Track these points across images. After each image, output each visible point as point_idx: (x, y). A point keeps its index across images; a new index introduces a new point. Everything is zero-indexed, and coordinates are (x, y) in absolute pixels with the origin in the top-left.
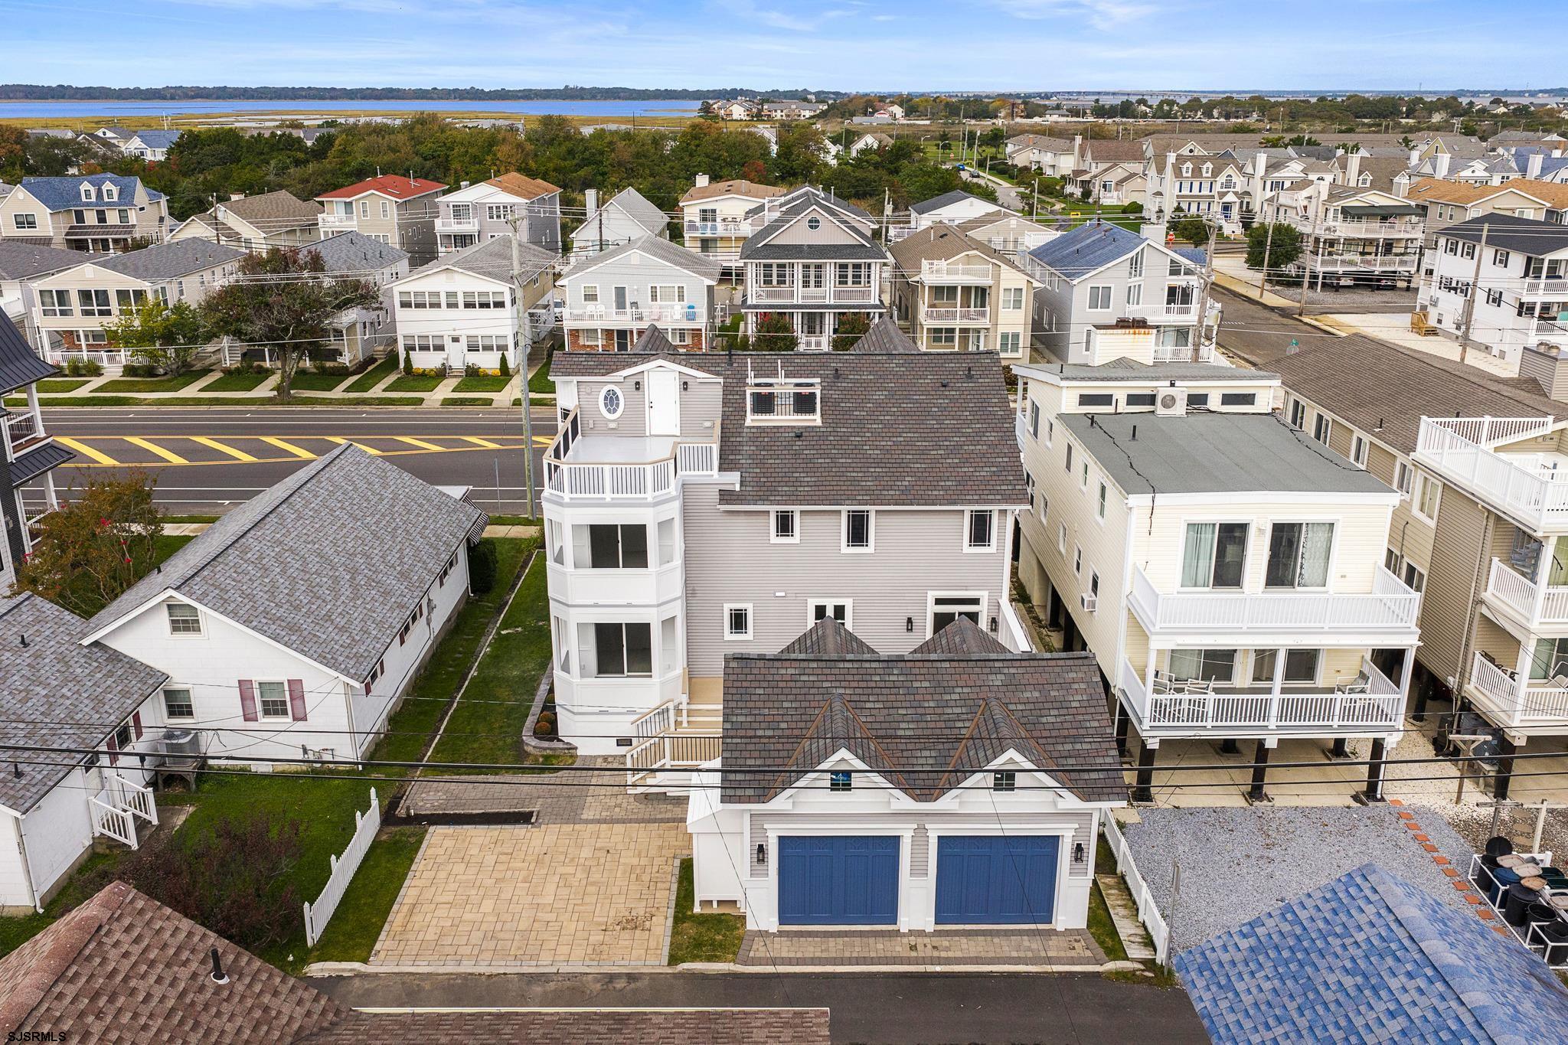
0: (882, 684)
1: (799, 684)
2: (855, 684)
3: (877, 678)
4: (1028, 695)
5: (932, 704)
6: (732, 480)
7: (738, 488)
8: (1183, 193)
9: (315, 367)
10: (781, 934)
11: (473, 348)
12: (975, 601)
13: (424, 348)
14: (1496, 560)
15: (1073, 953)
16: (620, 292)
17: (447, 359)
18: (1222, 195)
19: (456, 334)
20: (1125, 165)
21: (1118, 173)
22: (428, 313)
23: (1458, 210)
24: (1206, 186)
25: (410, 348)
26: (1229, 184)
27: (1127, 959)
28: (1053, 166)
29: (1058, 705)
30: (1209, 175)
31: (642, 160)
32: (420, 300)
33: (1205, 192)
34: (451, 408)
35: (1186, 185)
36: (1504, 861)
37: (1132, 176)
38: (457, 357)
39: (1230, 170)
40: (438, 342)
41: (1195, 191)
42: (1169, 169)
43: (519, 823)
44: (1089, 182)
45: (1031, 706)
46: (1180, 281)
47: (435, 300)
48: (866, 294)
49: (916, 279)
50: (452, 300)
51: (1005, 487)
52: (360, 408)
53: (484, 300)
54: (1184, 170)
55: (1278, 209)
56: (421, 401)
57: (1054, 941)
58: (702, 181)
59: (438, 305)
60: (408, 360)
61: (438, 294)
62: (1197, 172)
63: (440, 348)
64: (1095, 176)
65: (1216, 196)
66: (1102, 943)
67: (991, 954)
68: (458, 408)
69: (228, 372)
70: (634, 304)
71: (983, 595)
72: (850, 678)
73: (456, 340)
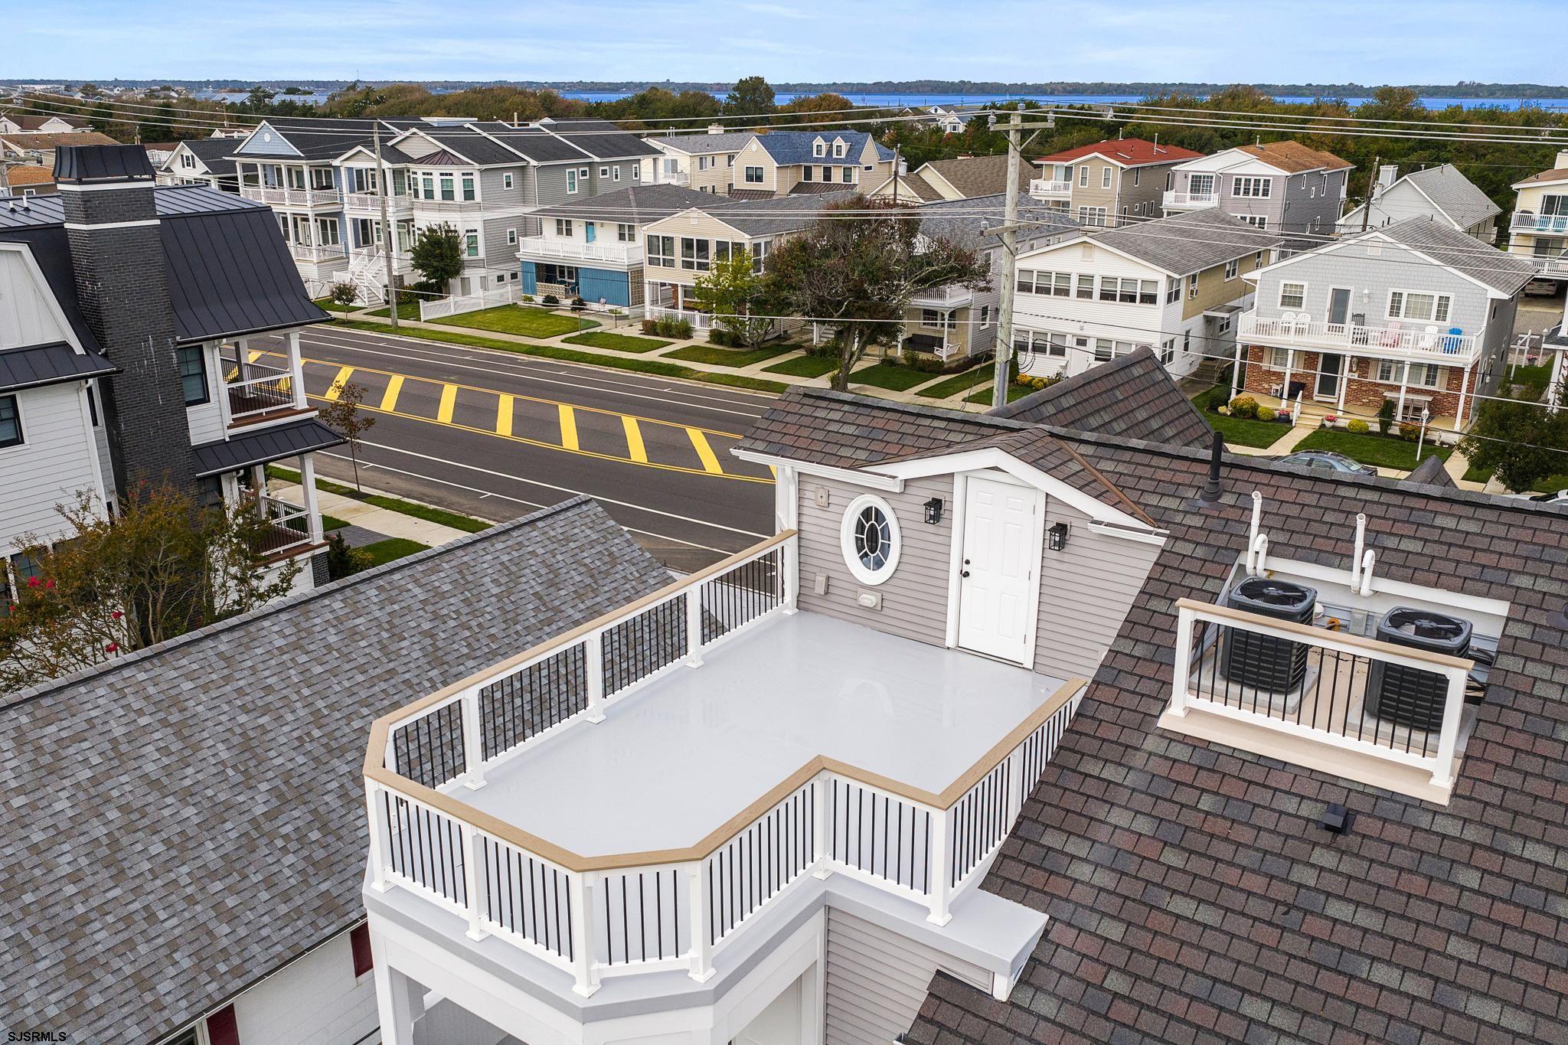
7: (1002, 989)
9: (906, 358)
11: (1102, 357)
13: (1039, 349)
16: (1340, 298)
17: (1065, 367)
19: (1083, 334)
25: (1021, 347)
32: (1043, 283)
38: (1079, 366)
40: (1058, 343)
47: (1062, 285)
50: (1085, 287)
53: (1129, 290)
58: (1563, 161)
59: (1066, 293)
60: (1014, 365)
61: (1066, 277)
63: (1059, 351)
69: (811, 351)
70: (1359, 318)
73: (1082, 342)
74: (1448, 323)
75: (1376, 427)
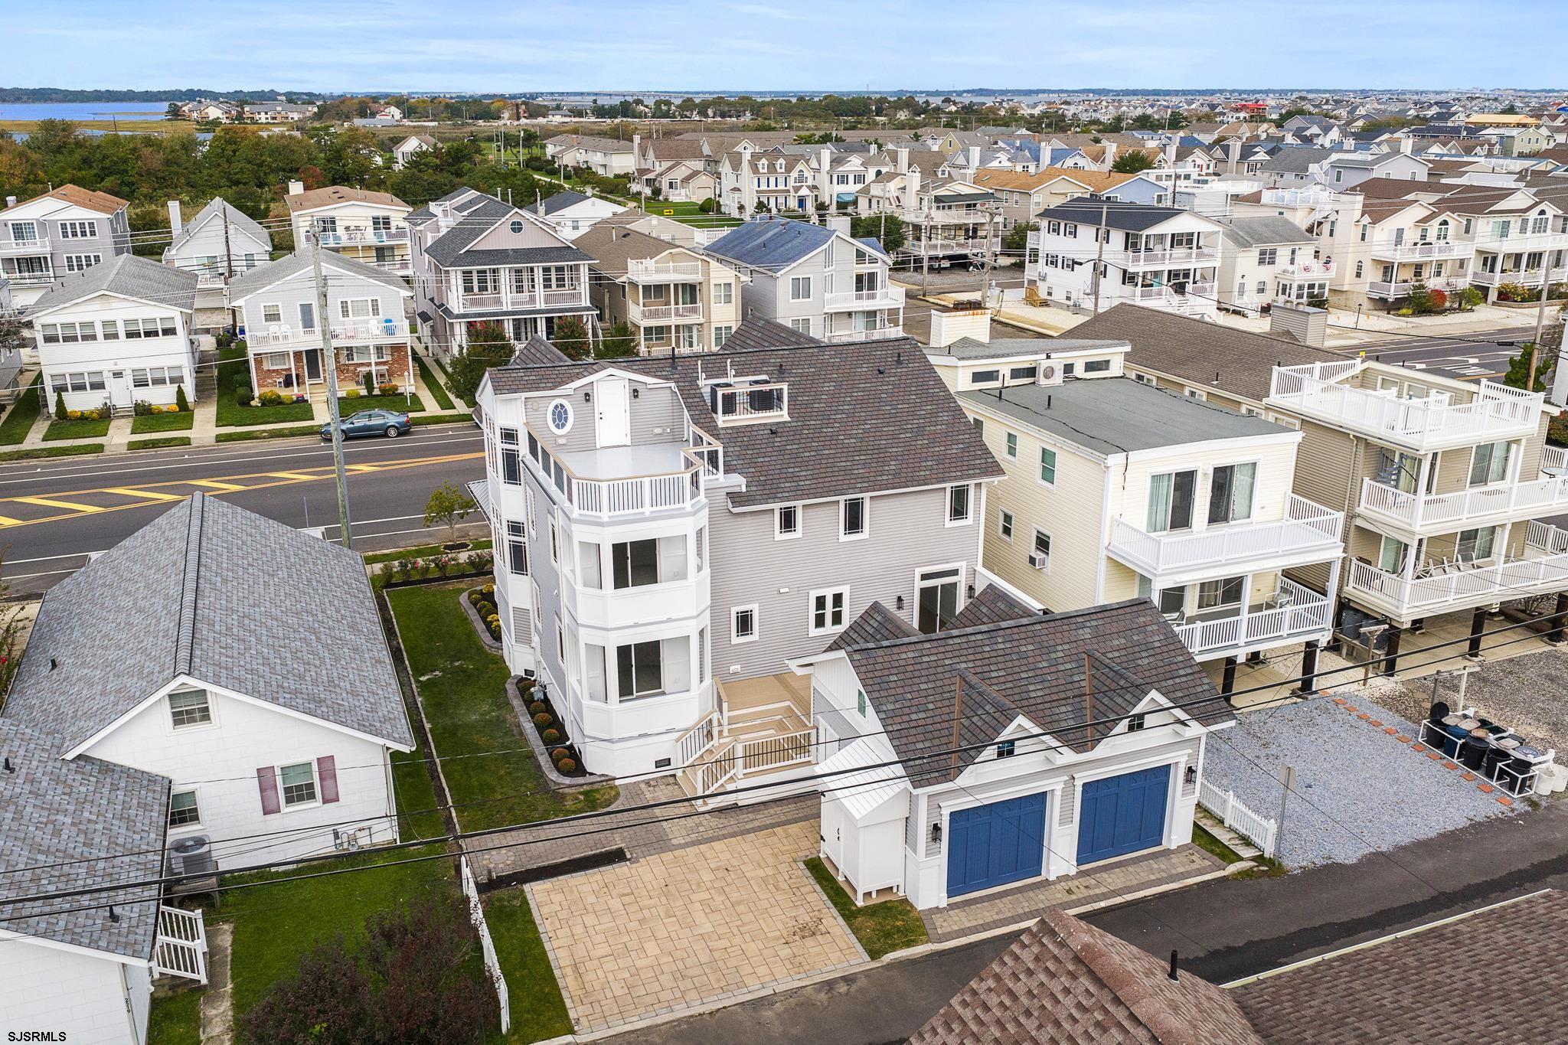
0: (994, 654)
1: (925, 666)
2: (972, 657)
3: (987, 649)
4: (1116, 642)
5: (1045, 664)
6: (738, 482)
7: (744, 489)
8: (762, 188)
10: (951, 907)
11: (140, 383)
12: (955, 572)
13: (79, 387)
14: (1367, 480)
15: (1195, 866)
16: (307, 310)
18: (797, 189)
19: (117, 368)
20: (687, 163)
21: (681, 172)
22: (80, 348)
23: (1023, 196)
24: (781, 181)
25: (60, 390)
26: (801, 178)
27: (1240, 859)
28: (605, 166)
29: (1144, 647)
30: (783, 170)
31: (174, 168)
32: (69, 333)
33: (781, 187)
34: (143, 452)
35: (763, 181)
36: (1447, 720)
37: (695, 174)
38: (122, 395)
39: (800, 166)
40: (96, 379)
41: (772, 186)
42: (745, 165)
43: (615, 862)
44: (655, 180)
45: (1123, 652)
46: (865, 269)
47: (88, 332)
48: (575, 297)
49: (623, 279)
50: (110, 331)
51: (978, 462)
52: (25, 463)
53: (150, 327)
54: (760, 167)
55: (870, 200)
56: (100, 448)
57: (1175, 859)
58: (296, 188)
59: (94, 337)
60: (60, 403)
61: (91, 325)
62: (772, 168)
63: (99, 386)
64: (661, 174)
65: (792, 190)
66: (1212, 852)
67: (1135, 882)
68: (152, 452)
70: (324, 322)
71: (962, 566)
72: (964, 652)
73: (118, 375)
74: (381, 316)
75: (364, 392)
